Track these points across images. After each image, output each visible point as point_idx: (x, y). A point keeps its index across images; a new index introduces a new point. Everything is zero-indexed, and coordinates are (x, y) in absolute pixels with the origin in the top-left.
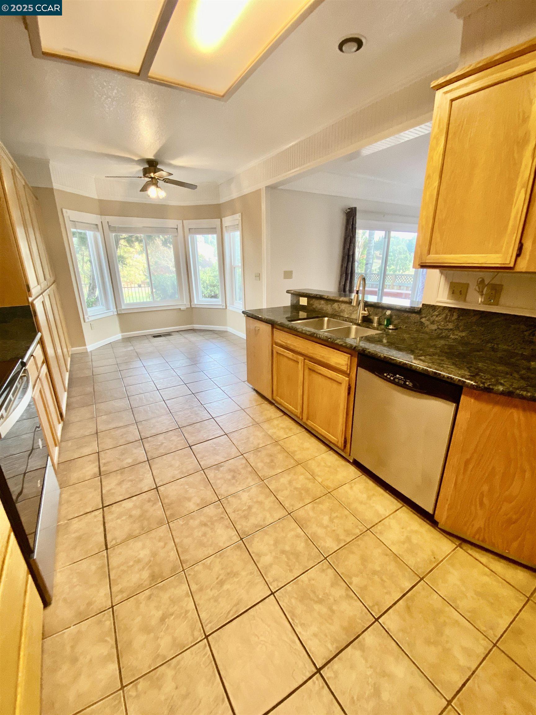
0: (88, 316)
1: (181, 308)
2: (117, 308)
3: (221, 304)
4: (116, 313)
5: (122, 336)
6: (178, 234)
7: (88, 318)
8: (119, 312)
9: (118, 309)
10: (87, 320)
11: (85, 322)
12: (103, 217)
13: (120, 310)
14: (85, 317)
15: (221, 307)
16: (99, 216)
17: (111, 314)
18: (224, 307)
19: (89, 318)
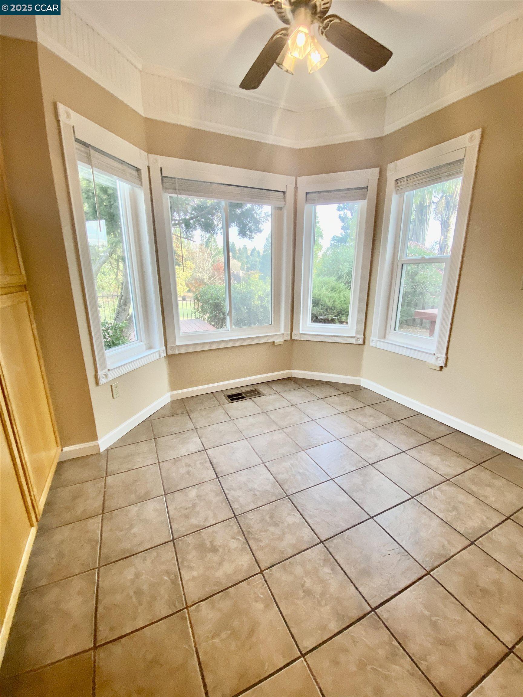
0: (106, 371)
1: (276, 341)
2: (166, 345)
3: (354, 335)
4: (165, 355)
5: (172, 396)
6: (285, 204)
7: (106, 375)
8: (170, 352)
9: (168, 346)
10: (102, 381)
11: (97, 384)
12: (152, 156)
13: (172, 348)
14: (100, 373)
15: (354, 341)
16: (144, 153)
17: (157, 356)
18: (361, 342)
19: (109, 373)
